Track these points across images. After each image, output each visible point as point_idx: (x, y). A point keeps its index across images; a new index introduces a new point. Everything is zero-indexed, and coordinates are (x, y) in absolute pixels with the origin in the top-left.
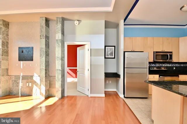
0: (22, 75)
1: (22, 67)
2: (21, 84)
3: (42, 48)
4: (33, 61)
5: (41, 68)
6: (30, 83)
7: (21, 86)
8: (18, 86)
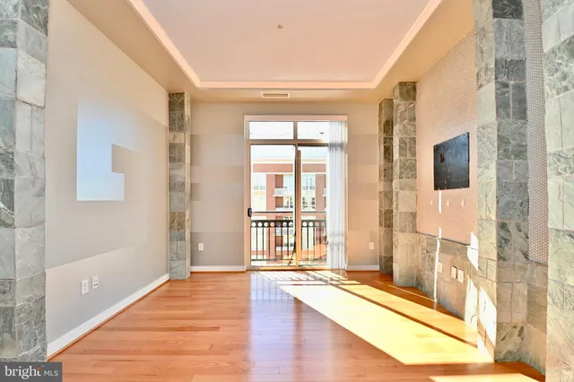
0: (440, 237)
1: (440, 211)
2: (438, 266)
3: (484, 128)
4: (468, 186)
5: (484, 217)
6: (459, 271)
7: (438, 273)
8: (432, 269)
